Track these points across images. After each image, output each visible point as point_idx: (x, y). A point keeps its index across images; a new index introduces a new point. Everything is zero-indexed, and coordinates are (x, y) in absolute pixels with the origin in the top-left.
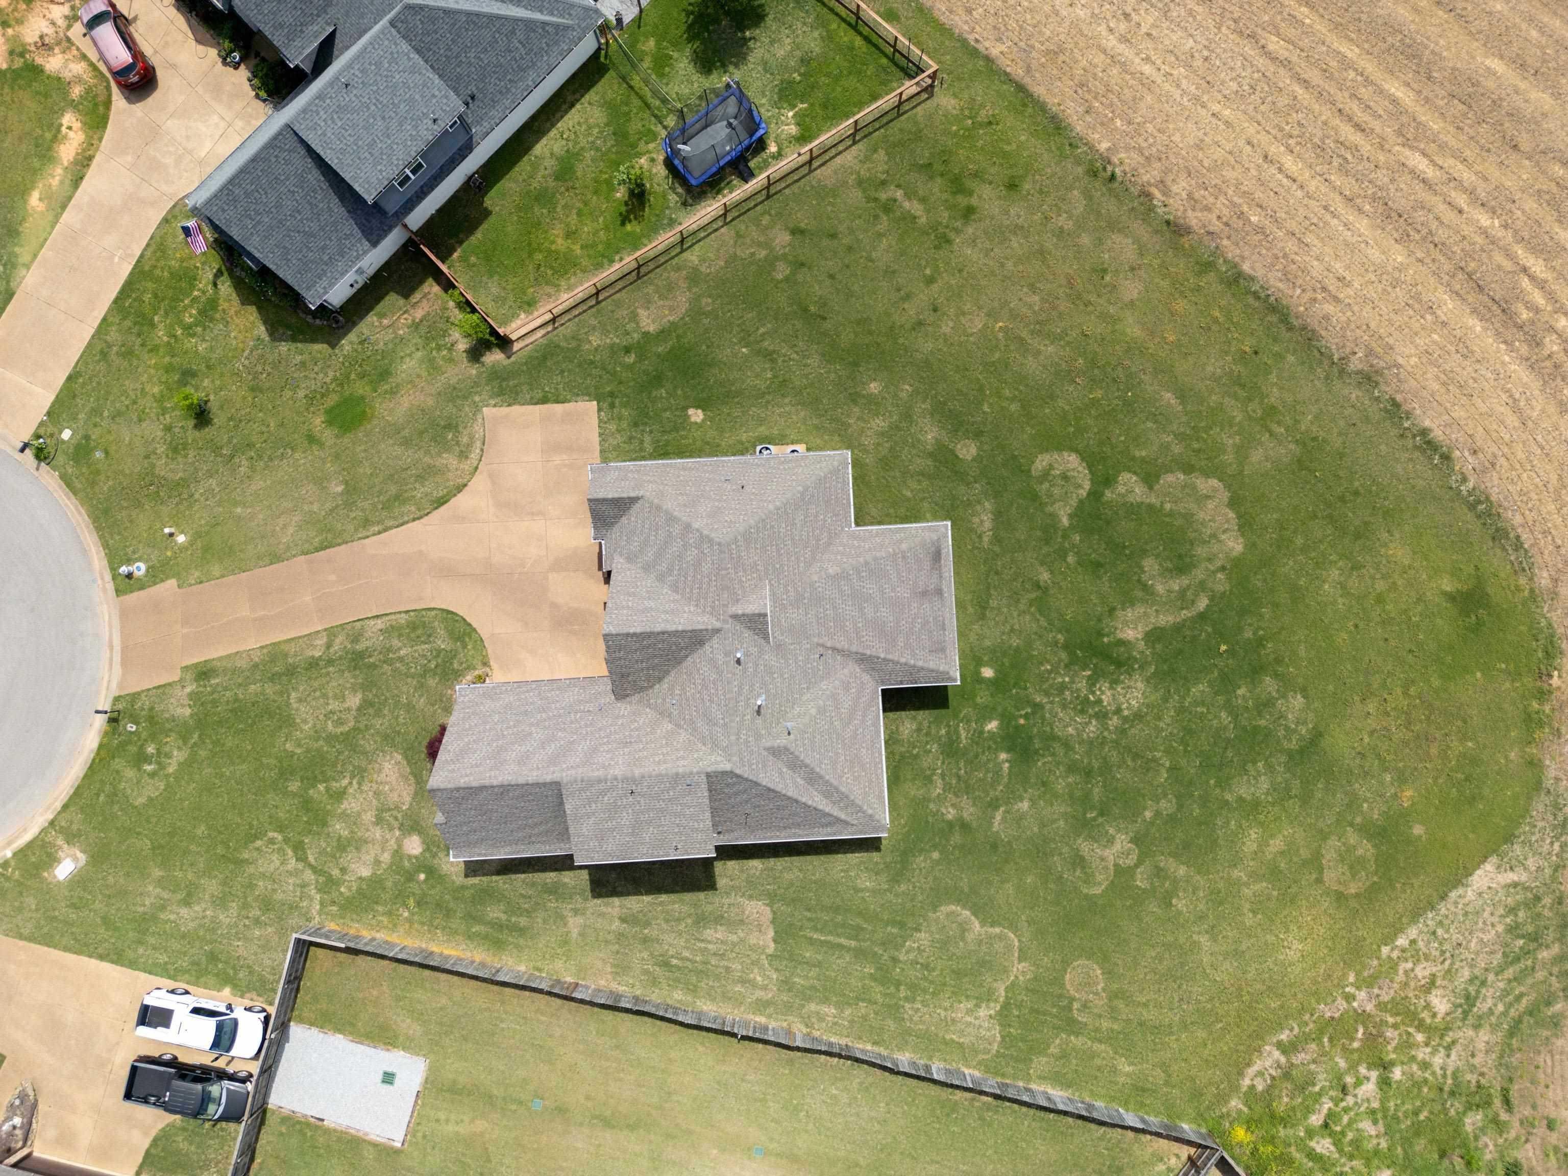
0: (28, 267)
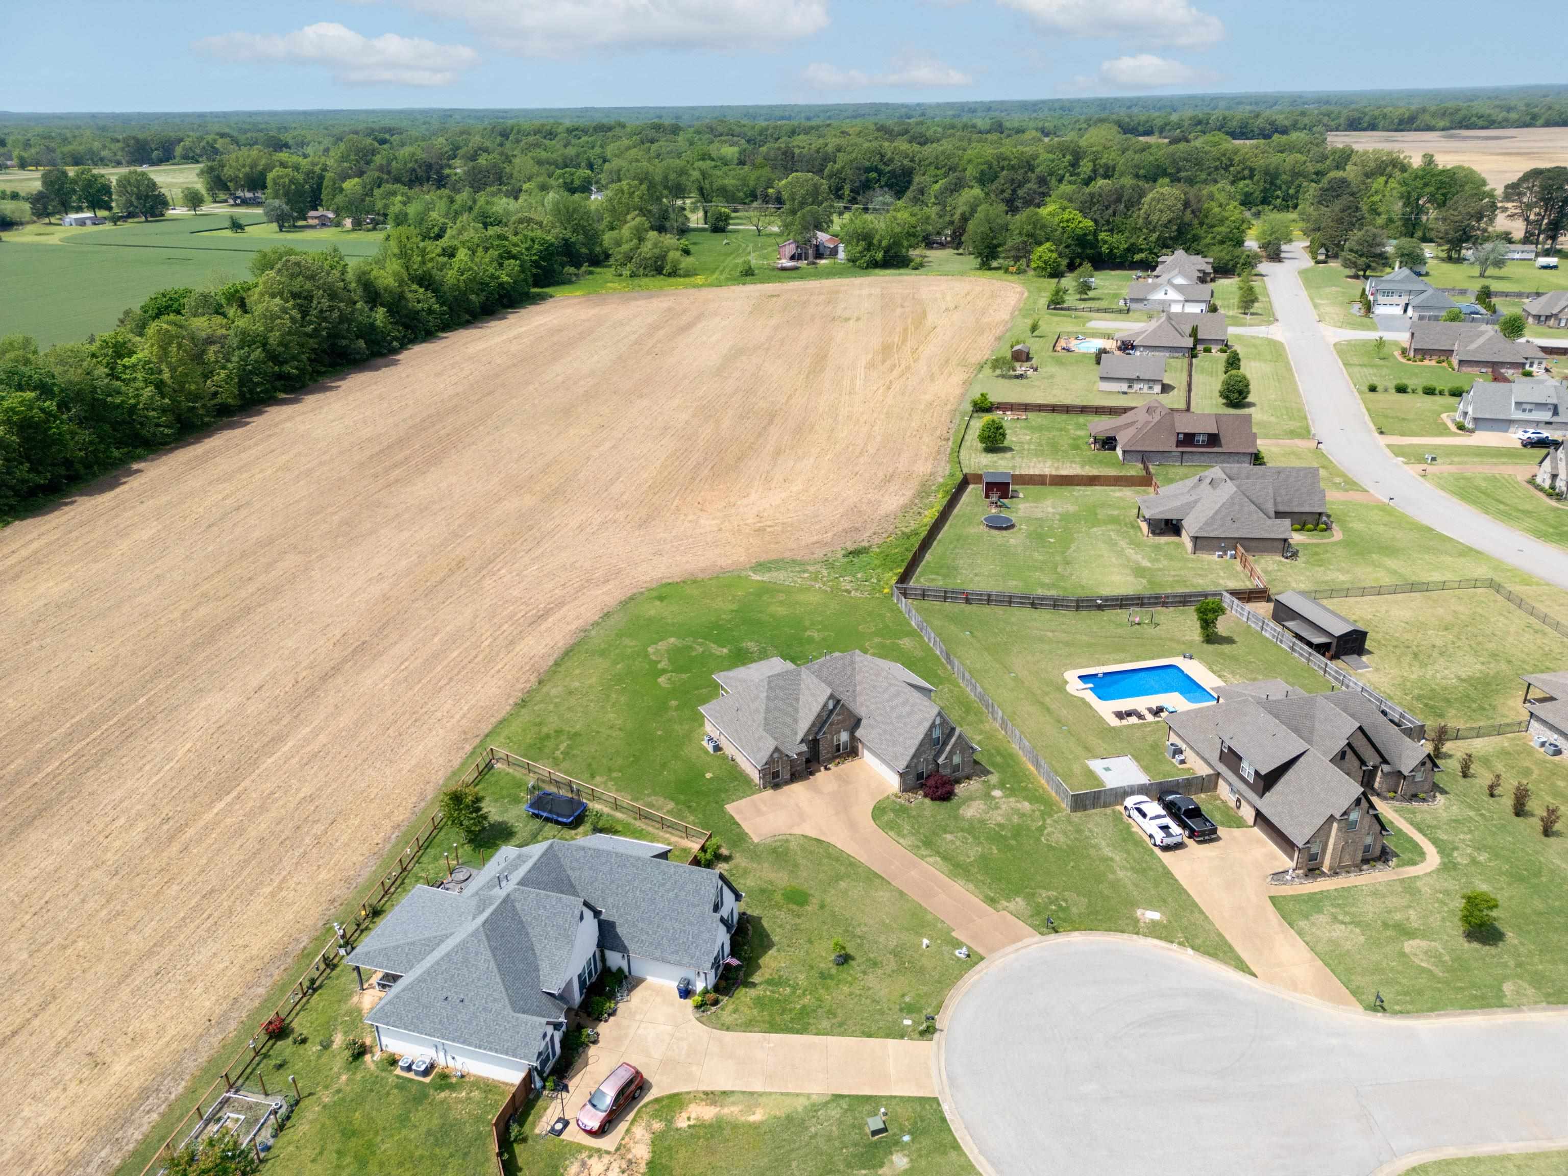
0: (808, 1096)
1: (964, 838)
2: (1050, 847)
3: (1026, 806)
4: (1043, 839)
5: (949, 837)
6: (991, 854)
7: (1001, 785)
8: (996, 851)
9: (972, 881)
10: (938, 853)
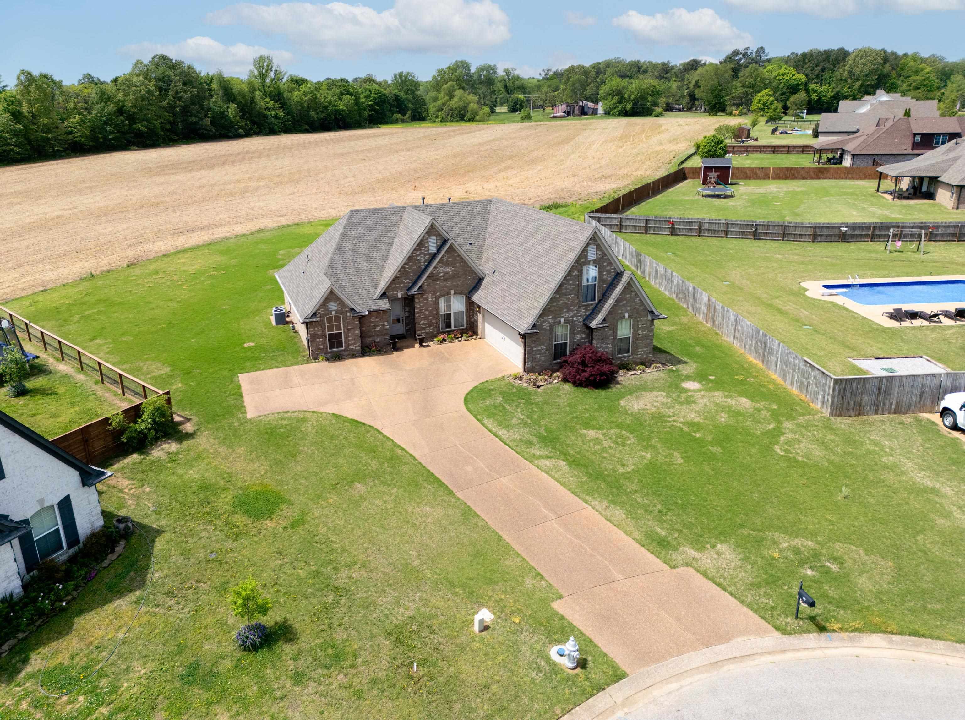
1: (621, 436)
2: (792, 462)
3: (745, 403)
4: (777, 449)
5: (592, 433)
6: (671, 464)
7: (700, 377)
8: (680, 461)
9: (622, 504)
10: (565, 456)
